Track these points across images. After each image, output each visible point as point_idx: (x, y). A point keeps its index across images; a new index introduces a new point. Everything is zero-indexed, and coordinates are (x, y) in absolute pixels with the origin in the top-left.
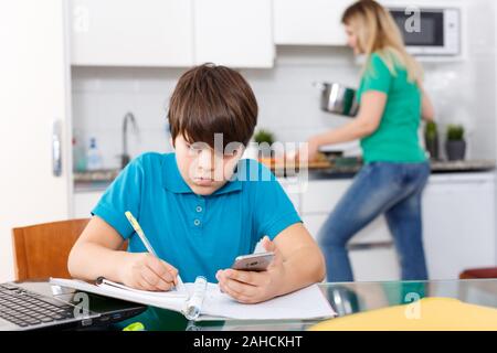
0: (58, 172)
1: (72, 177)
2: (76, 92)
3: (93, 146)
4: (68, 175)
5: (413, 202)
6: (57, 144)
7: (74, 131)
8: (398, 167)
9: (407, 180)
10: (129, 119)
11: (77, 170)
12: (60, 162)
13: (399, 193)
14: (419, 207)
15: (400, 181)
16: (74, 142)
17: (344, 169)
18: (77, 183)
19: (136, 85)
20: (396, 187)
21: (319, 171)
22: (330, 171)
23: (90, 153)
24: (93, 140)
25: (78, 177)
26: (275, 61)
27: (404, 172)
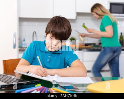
0: (14, 47)
1: (18, 49)
2: (20, 25)
3: (24, 41)
4: (17, 48)
5: (116, 58)
6: (14, 39)
7: (19, 36)
8: (111, 48)
9: (114, 52)
10: (34, 33)
11: (19, 47)
12: (15, 44)
13: (112, 56)
14: (118, 60)
15: (112, 52)
16: (19, 39)
17: (96, 48)
18: (20, 50)
19: (37, 24)
20: (111, 54)
21: (89, 49)
22: (92, 49)
23: (23, 42)
24: (24, 39)
25: (20, 49)
26: (76, 17)
27: (113, 50)
